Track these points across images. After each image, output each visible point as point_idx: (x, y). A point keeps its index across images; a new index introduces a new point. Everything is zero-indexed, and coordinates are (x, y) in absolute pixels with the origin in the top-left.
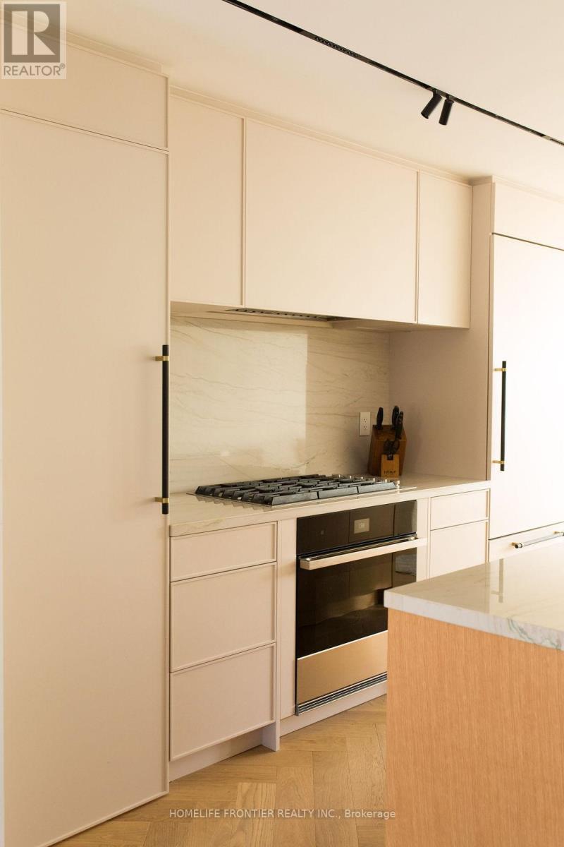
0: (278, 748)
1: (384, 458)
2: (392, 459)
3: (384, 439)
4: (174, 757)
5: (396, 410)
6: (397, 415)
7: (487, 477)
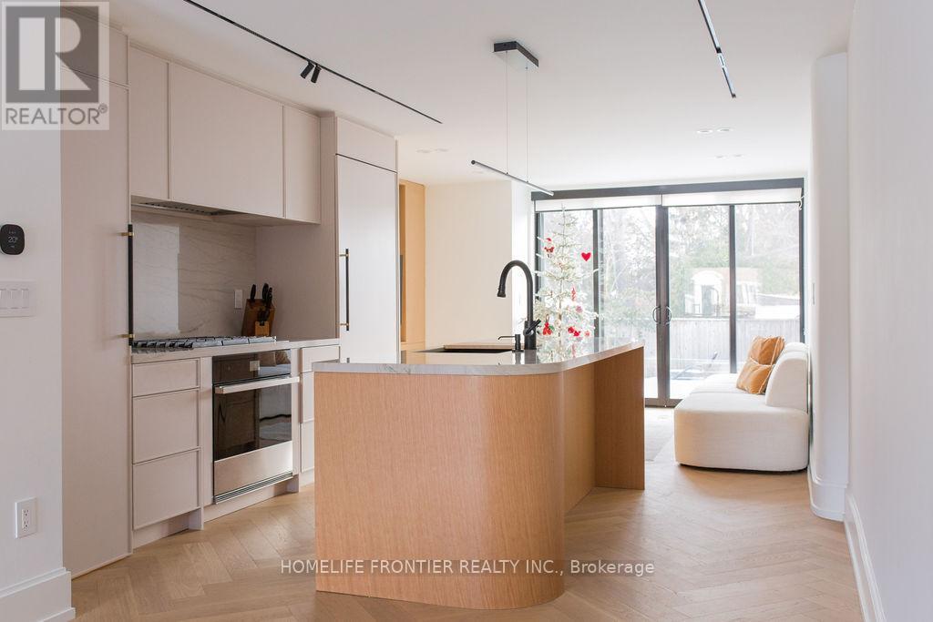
0: (202, 528)
1: (257, 324)
2: (263, 325)
3: (257, 309)
4: (136, 527)
5: (266, 286)
6: (267, 290)
7: (337, 336)
